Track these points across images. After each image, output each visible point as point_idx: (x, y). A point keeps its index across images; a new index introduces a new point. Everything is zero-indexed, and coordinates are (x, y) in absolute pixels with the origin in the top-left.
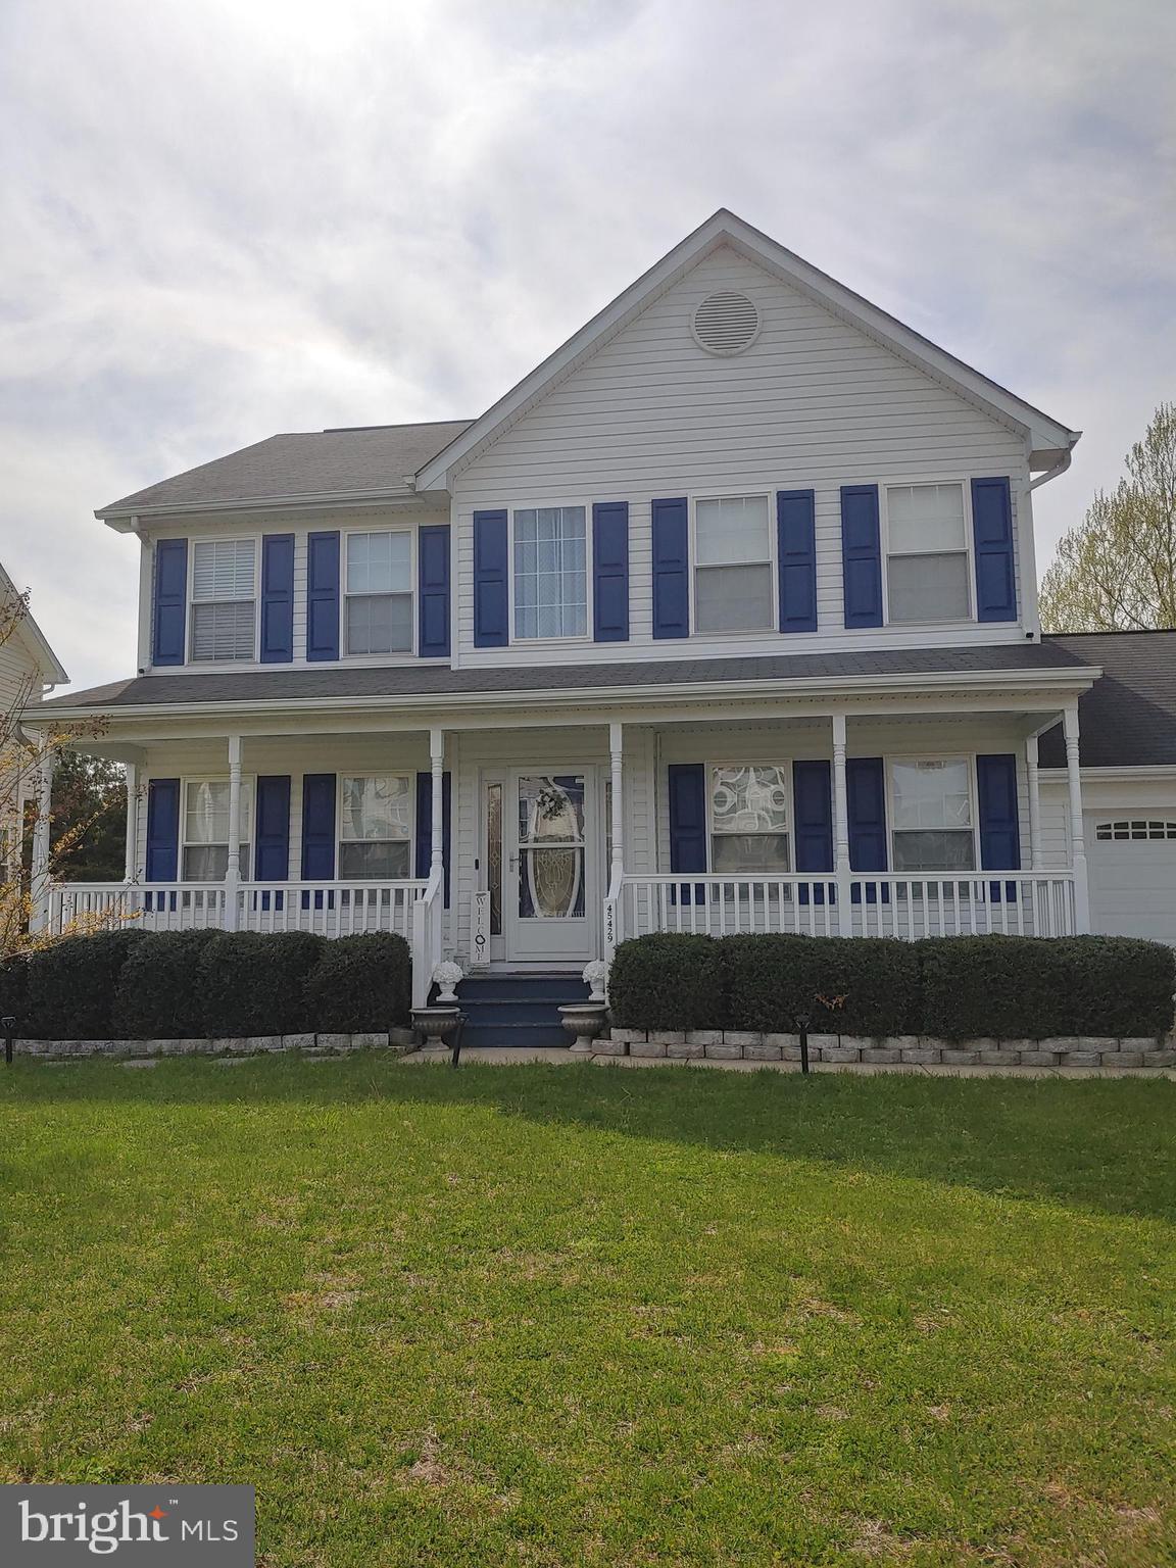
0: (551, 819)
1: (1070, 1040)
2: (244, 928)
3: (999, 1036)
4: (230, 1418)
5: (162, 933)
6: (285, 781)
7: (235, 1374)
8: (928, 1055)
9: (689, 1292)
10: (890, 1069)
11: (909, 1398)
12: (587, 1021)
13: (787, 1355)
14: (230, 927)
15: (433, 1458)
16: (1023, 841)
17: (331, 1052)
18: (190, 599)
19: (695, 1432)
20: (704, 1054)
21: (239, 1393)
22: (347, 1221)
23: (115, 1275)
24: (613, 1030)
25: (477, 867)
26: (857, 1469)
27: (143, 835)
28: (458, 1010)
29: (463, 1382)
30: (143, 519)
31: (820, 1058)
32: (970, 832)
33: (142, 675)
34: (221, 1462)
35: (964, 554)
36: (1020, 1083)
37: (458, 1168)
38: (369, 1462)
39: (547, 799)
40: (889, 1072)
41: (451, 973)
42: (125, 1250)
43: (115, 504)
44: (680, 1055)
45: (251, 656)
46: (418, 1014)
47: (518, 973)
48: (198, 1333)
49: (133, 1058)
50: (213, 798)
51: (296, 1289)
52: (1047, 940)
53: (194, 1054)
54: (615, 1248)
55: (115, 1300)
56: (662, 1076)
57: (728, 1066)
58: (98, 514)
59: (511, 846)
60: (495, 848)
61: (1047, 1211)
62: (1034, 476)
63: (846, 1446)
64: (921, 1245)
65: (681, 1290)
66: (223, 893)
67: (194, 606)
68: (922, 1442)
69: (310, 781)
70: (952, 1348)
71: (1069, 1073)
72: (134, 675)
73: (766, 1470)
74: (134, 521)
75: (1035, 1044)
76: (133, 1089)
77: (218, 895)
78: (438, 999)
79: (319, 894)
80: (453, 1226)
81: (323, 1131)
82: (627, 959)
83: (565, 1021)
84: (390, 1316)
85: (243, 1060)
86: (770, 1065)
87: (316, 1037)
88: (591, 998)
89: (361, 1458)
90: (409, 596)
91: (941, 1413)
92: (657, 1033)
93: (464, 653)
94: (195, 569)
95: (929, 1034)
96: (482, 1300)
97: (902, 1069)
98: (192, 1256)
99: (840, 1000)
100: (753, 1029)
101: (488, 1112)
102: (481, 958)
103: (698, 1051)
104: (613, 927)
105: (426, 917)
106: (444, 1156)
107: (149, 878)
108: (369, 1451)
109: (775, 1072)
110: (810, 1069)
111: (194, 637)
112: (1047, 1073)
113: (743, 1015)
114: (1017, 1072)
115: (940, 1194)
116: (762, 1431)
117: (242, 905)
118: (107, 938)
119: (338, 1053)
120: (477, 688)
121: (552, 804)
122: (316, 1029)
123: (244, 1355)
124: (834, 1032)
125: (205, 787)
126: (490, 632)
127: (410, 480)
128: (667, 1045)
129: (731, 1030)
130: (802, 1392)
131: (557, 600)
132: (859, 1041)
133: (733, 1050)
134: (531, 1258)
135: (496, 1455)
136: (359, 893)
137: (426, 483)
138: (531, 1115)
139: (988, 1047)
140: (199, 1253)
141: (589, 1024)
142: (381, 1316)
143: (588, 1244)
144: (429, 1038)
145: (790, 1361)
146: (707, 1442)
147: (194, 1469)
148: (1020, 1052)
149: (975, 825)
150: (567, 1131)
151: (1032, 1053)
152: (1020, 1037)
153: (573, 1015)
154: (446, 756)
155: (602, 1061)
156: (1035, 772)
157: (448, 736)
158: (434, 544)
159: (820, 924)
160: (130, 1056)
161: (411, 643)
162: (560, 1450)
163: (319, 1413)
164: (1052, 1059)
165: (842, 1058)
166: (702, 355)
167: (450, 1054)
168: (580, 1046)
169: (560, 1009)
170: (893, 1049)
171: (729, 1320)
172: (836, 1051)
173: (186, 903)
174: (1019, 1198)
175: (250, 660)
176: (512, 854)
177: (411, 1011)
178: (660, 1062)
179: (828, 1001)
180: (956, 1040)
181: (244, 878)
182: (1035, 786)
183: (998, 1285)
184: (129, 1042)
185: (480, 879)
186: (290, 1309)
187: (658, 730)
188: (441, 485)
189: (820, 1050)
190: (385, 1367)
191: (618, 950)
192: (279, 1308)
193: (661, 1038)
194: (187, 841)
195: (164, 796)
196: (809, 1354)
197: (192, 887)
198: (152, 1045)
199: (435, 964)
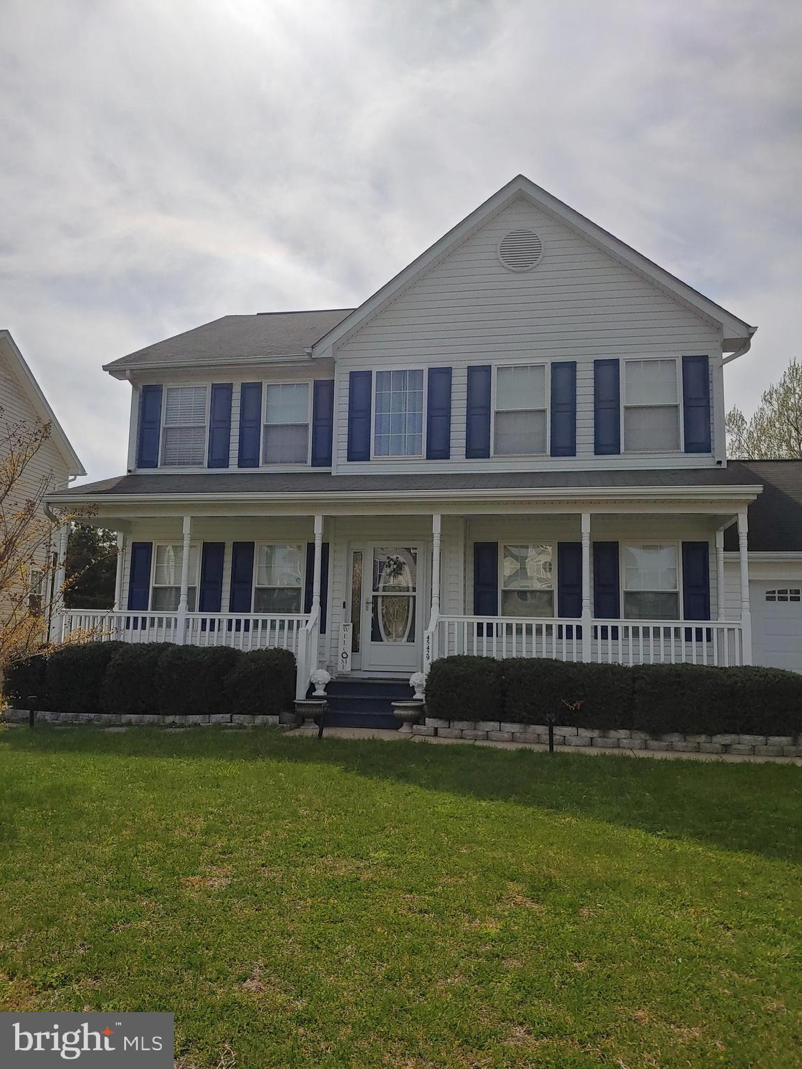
0: (394, 576)
1: (733, 737)
2: (189, 643)
3: (685, 732)
4: (139, 949)
5: (134, 644)
6: (221, 546)
7: (145, 924)
8: (637, 742)
9: (440, 887)
10: (608, 752)
11: (563, 957)
12: (410, 712)
13: (493, 928)
14: (179, 642)
15: (258, 978)
16: (712, 600)
17: (241, 726)
18: (163, 425)
19: (423, 970)
20: (487, 737)
21: (147, 935)
22: (231, 836)
23: (81, 862)
24: (427, 719)
25: (344, 607)
26: (518, 997)
27: (127, 579)
28: (325, 701)
29: (285, 934)
30: (135, 372)
31: (564, 742)
32: (676, 594)
33: (129, 474)
34: (129, 974)
35: (676, 406)
36: (696, 763)
37: (310, 803)
38: (218, 978)
39: (392, 563)
40: (607, 753)
41: (323, 677)
42: (88, 846)
43: (116, 361)
44: (471, 737)
45: (201, 463)
46: (299, 704)
47: (369, 679)
48: (127, 898)
49: (113, 726)
50: (175, 555)
51: (192, 875)
52: (721, 668)
53: (152, 724)
54: (400, 858)
55: (79, 876)
56: (455, 751)
57: (500, 746)
58: (105, 368)
59: (367, 594)
60: (357, 594)
61: (685, 847)
62: (725, 355)
63: (515, 983)
64: (598, 865)
65: (436, 886)
66: (176, 620)
67: (165, 429)
68: (563, 983)
69: (237, 546)
70: (600, 927)
71: (730, 759)
72: (125, 473)
73: (461, 995)
74: (128, 372)
75: (710, 738)
76: (108, 745)
77: (173, 620)
78: (314, 694)
79: (238, 622)
80: (298, 840)
81: (225, 777)
82: (437, 672)
83: (396, 712)
84: (248, 894)
85: (182, 730)
86: (528, 746)
87: (231, 716)
88: (415, 697)
89: (214, 976)
90: (306, 426)
91: (580, 967)
92: (456, 723)
93: (341, 465)
94: (167, 405)
95: (637, 729)
96: (308, 887)
97: (616, 752)
98: (130, 852)
99: (579, 704)
100: (520, 722)
101: (335, 770)
102: (345, 667)
103: (483, 735)
104: (430, 650)
105: (307, 639)
106: (301, 797)
107: (130, 608)
108: (220, 972)
109: (531, 751)
110: (555, 750)
111: (165, 449)
112: (714, 758)
113: (514, 712)
114: (694, 757)
115: (619, 833)
116: (465, 972)
117: (188, 627)
118: (99, 646)
119: (245, 727)
120: (347, 489)
121: (395, 566)
122: (231, 711)
123: (153, 913)
124: (574, 726)
125: (170, 548)
126: (358, 452)
127: (309, 350)
128: (462, 730)
129: (506, 722)
130: (497, 950)
131: (403, 431)
132: (590, 732)
133: (506, 735)
134: (344, 862)
135: (297, 978)
136: (265, 622)
137: (320, 352)
138: (363, 772)
139: (678, 739)
140: (135, 851)
141: (411, 715)
142: (242, 894)
143: (383, 855)
144: (306, 720)
145: (494, 931)
146: (429, 976)
147: (112, 977)
148: (699, 743)
149: (680, 589)
150: (386, 783)
151: (707, 744)
152: (699, 733)
153: (401, 708)
154: (324, 533)
155: (417, 739)
156: (722, 554)
157: (326, 520)
158: (324, 392)
159: (570, 652)
160: (110, 724)
161: (306, 458)
162: (338, 977)
163: (192, 949)
164: (720, 749)
165: (578, 743)
166: (503, 271)
167: (317, 731)
168: (405, 729)
169: (393, 704)
170: (614, 738)
171: (461, 906)
172: (575, 738)
173: (152, 625)
174: (668, 838)
175: (200, 466)
176: (368, 599)
177: (295, 701)
178: (455, 741)
179: (570, 704)
180: (656, 733)
181: (191, 609)
182: (721, 564)
183: (641, 891)
184: (110, 715)
185: (346, 614)
186: (187, 887)
187: (467, 520)
188: (329, 354)
189: (565, 737)
190: (239, 923)
191: (433, 666)
192: (180, 885)
193: (458, 725)
194: (155, 583)
195: (142, 553)
196: (506, 928)
197: (157, 615)
198: (126, 718)
199: (312, 671)
